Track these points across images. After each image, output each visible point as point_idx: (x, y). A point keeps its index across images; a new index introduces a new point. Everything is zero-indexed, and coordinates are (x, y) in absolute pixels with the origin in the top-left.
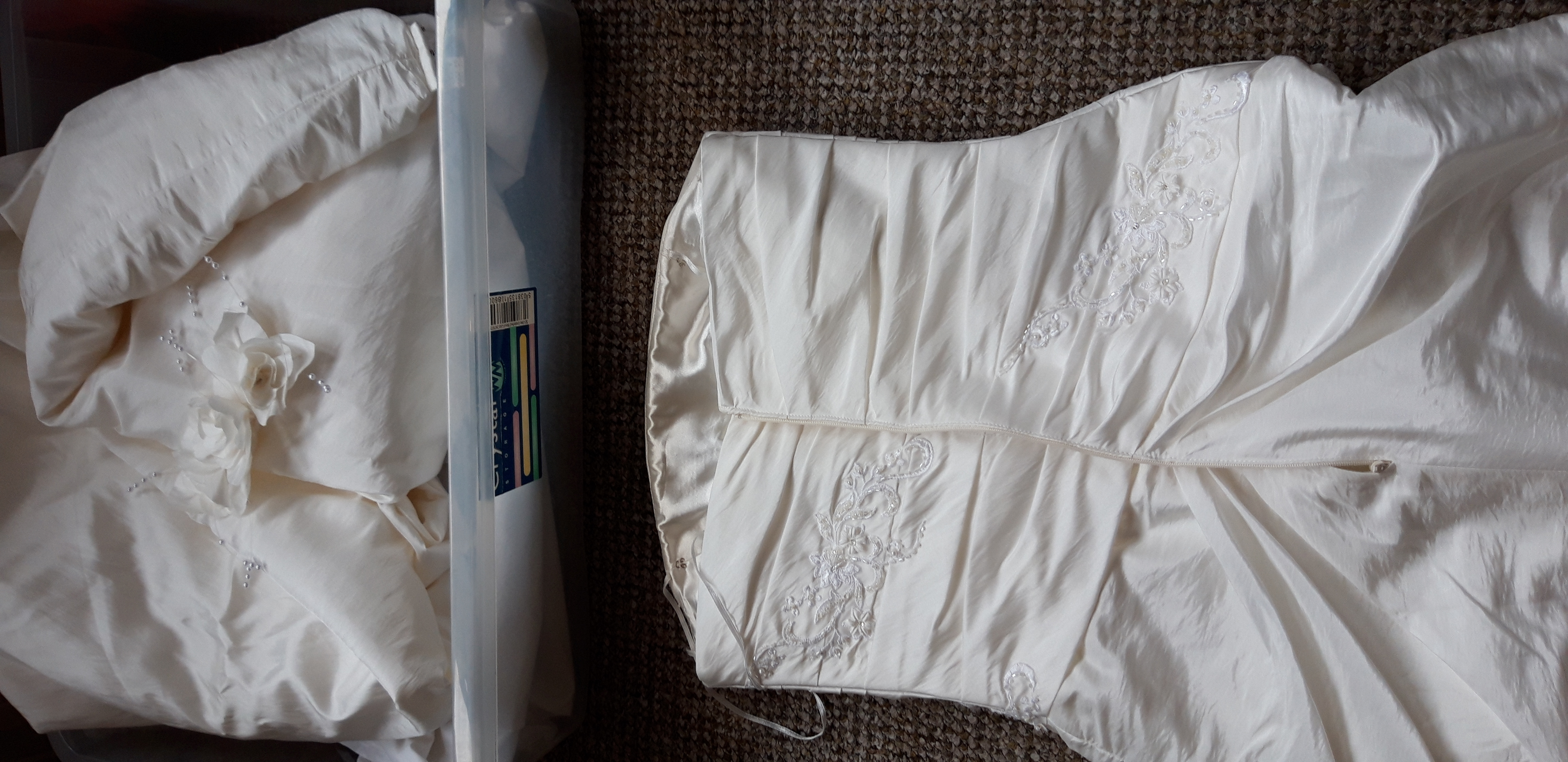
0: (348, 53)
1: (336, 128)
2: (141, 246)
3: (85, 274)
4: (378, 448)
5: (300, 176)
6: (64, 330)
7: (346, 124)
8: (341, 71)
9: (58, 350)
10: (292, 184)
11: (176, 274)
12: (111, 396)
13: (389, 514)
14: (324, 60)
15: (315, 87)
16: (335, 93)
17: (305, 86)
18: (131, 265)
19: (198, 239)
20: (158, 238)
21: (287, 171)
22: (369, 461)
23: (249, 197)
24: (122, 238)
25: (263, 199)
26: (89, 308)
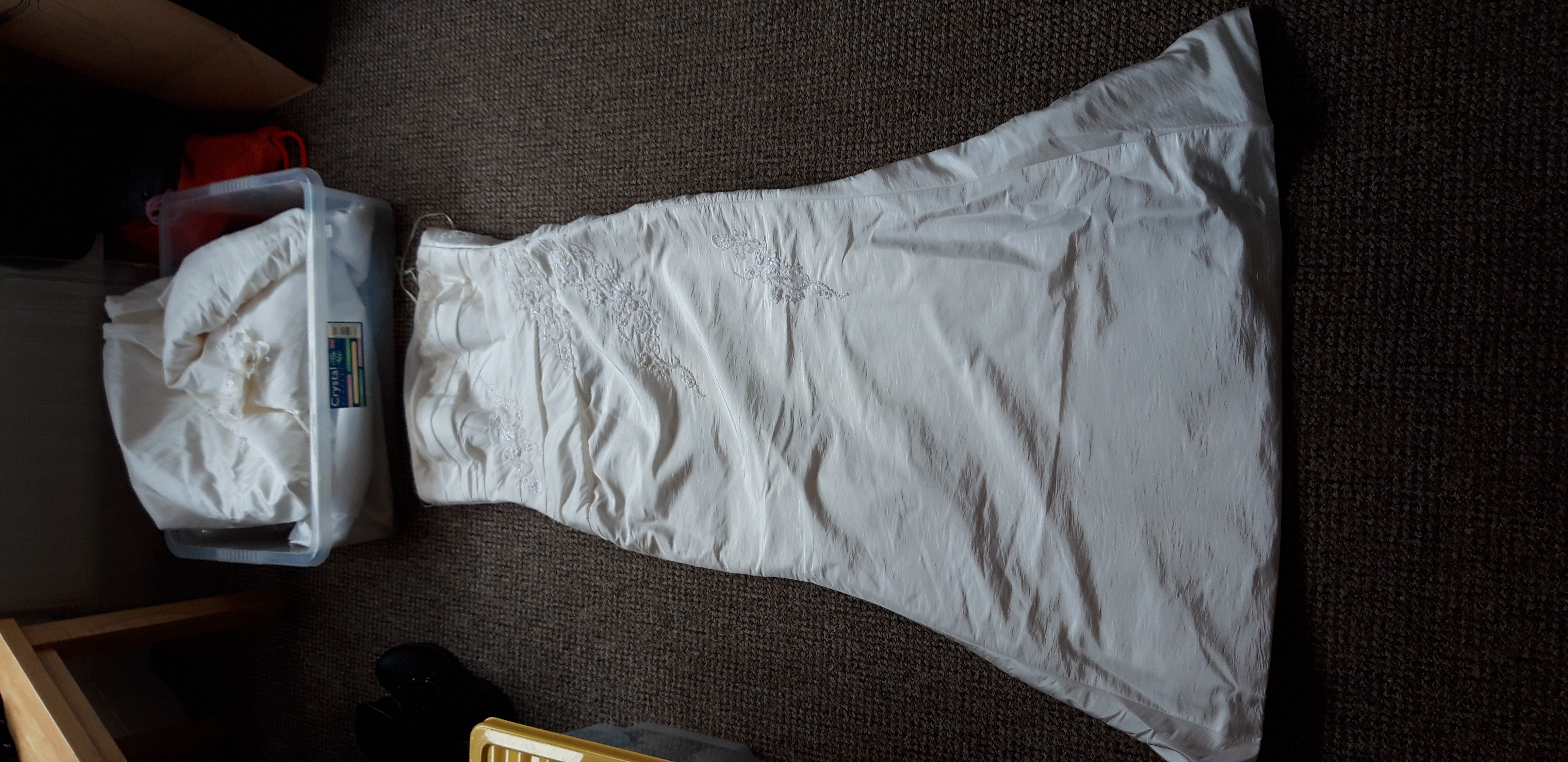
0: (288, 226)
1: (280, 256)
2: (207, 308)
3: (186, 321)
4: (294, 389)
5: (268, 277)
6: (178, 345)
7: (284, 254)
8: (283, 234)
9: (176, 354)
10: (265, 282)
11: (222, 321)
12: (195, 375)
13: (298, 419)
14: (277, 230)
15: (273, 241)
16: (280, 244)
17: (269, 240)
18: (203, 317)
19: (228, 304)
20: (213, 305)
21: (262, 275)
22: (289, 395)
23: (247, 288)
24: (200, 306)
25: (255, 289)
26: (187, 335)
